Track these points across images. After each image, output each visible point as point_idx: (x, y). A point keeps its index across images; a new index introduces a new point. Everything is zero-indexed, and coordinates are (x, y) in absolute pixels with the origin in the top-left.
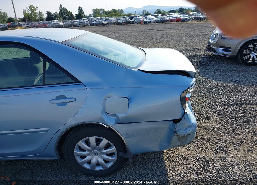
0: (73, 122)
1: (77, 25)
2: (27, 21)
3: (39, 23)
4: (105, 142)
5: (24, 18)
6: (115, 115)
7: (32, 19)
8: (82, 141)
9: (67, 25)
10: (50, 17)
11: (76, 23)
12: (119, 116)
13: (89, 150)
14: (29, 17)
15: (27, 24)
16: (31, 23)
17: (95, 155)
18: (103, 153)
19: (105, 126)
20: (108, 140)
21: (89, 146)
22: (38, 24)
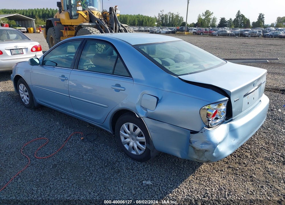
0: (120, 106)
1: (246, 35)
2: (197, 27)
3: (206, 30)
4: (139, 130)
5: (197, 23)
6: (146, 109)
7: (204, 25)
8: (125, 125)
9: (234, 34)
10: (223, 23)
11: (246, 32)
12: (148, 110)
13: (129, 134)
14: (201, 22)
15: (194, 30)
16: (198, 29)
17: (132, 139)
18: (137, 140)
19: (137, 116)
20: (141, 129)
21: (129, 130)
22: (204, 31)
